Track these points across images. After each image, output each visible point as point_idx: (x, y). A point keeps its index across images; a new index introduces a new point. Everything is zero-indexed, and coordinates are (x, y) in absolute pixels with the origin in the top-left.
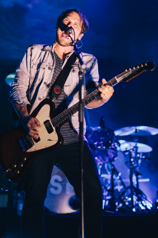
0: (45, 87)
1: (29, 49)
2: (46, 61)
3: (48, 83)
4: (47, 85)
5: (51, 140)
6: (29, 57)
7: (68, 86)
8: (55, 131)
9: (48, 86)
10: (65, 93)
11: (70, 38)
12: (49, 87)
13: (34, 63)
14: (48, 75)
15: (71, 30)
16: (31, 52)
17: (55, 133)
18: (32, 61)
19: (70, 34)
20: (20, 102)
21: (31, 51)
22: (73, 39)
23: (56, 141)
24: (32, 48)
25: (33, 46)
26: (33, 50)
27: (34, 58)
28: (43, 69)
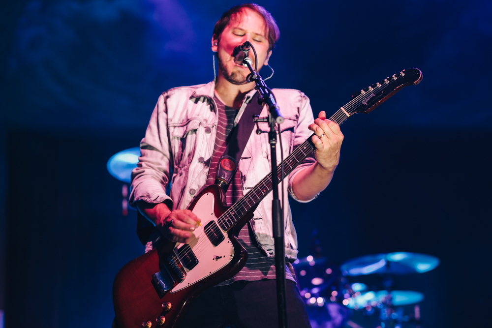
0: (201, 166)
1: (161, 99)
2: (198, 115)
3: (206, 159)
4: (205, 162)
5: (221, 257)
6: (162, 115)
7: (248, 158)
8: (227, 239)
9: (207, 163)
10: (241, 173)
11: (246, 65)
12: (208, 166)
13: (175, 125)
14: (206, 142)
15: (247, 49)
16: (164, 105)
17: (228, 242)
18: (171, 121)
19: (247, 58)
20: (150, 198)
21: (165, 103)
22: (253, 69)
23: (231, 255)
24: (167, 97)
25: (169, 93)
26: (168, 100)
27: (173, 115)
28: (194, 132)
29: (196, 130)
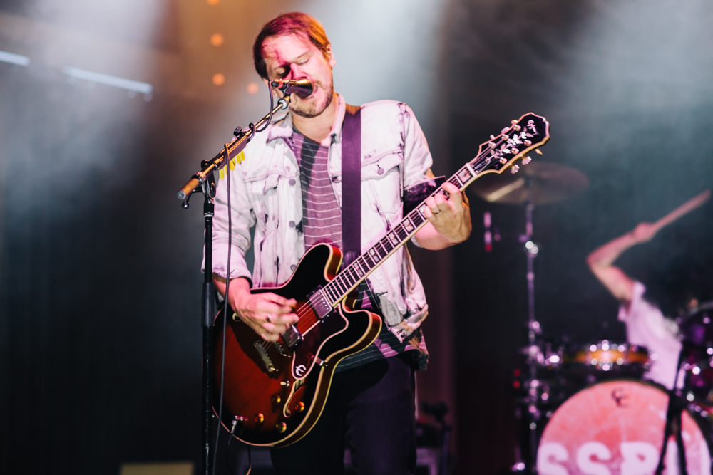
0: (294, 232)
4: (297, 227)
9: (300, 228)
12: (302, 232)
14: (292, 199)
28: (274, 191)
29: (275, 188)
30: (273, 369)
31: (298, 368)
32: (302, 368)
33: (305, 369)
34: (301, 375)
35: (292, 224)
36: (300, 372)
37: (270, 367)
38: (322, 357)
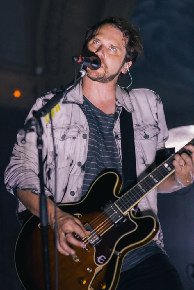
0: (80, 169)
4: (82, 167)
12: (84, 170)
28: (73, 140)
29: (74, 138)
30: (78, 260)
31: (99, 258)
32: (103, 258)
33: (105, 258)
34: (102, 263)
35: (79, 164)
36: (101, 261)
37: (76, 259)
38: (118, 249)
